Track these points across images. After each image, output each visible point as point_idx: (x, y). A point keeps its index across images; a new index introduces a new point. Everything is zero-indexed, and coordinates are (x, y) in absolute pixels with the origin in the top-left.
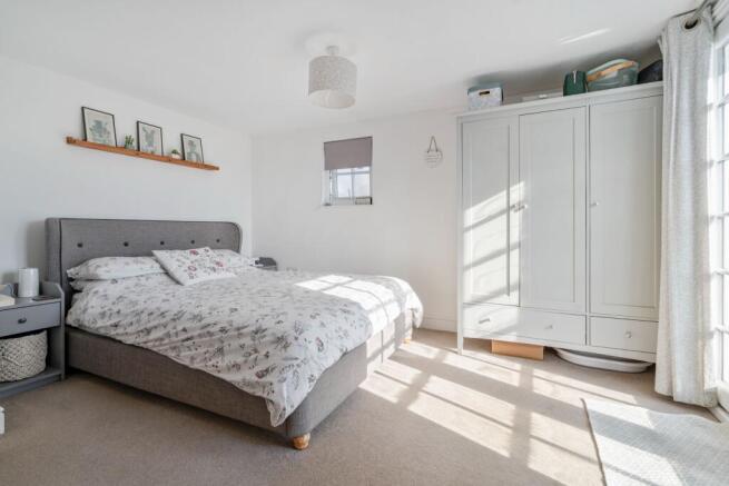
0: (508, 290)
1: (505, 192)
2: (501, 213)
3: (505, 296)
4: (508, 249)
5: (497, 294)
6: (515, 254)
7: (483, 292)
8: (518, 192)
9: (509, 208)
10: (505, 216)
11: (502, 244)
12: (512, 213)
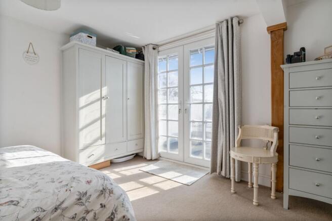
0: (101, 138)
1: (100, 90)
2: (98, 100)
3: (100, 140)
4: (101, 117)
5: (96, 141)
6: (104, 120)
7: (88, 141)
8: (105, 91)
9: (101, 98)
10: (99, 102)
11: (98, 115)
12: (103, 100)
